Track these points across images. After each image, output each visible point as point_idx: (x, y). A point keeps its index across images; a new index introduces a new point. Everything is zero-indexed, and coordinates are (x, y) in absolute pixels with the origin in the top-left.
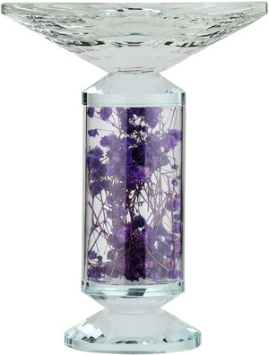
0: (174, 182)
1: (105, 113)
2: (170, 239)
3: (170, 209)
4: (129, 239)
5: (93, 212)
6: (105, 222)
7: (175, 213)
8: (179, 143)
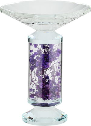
0: (58, 67)
1: (36, 46)
2: (57, 86)
3: (57, 75)
4: (44, 87)
5: (32, 77)
6: (35, 80)
7: (59, 77)
8: (60, 54)
